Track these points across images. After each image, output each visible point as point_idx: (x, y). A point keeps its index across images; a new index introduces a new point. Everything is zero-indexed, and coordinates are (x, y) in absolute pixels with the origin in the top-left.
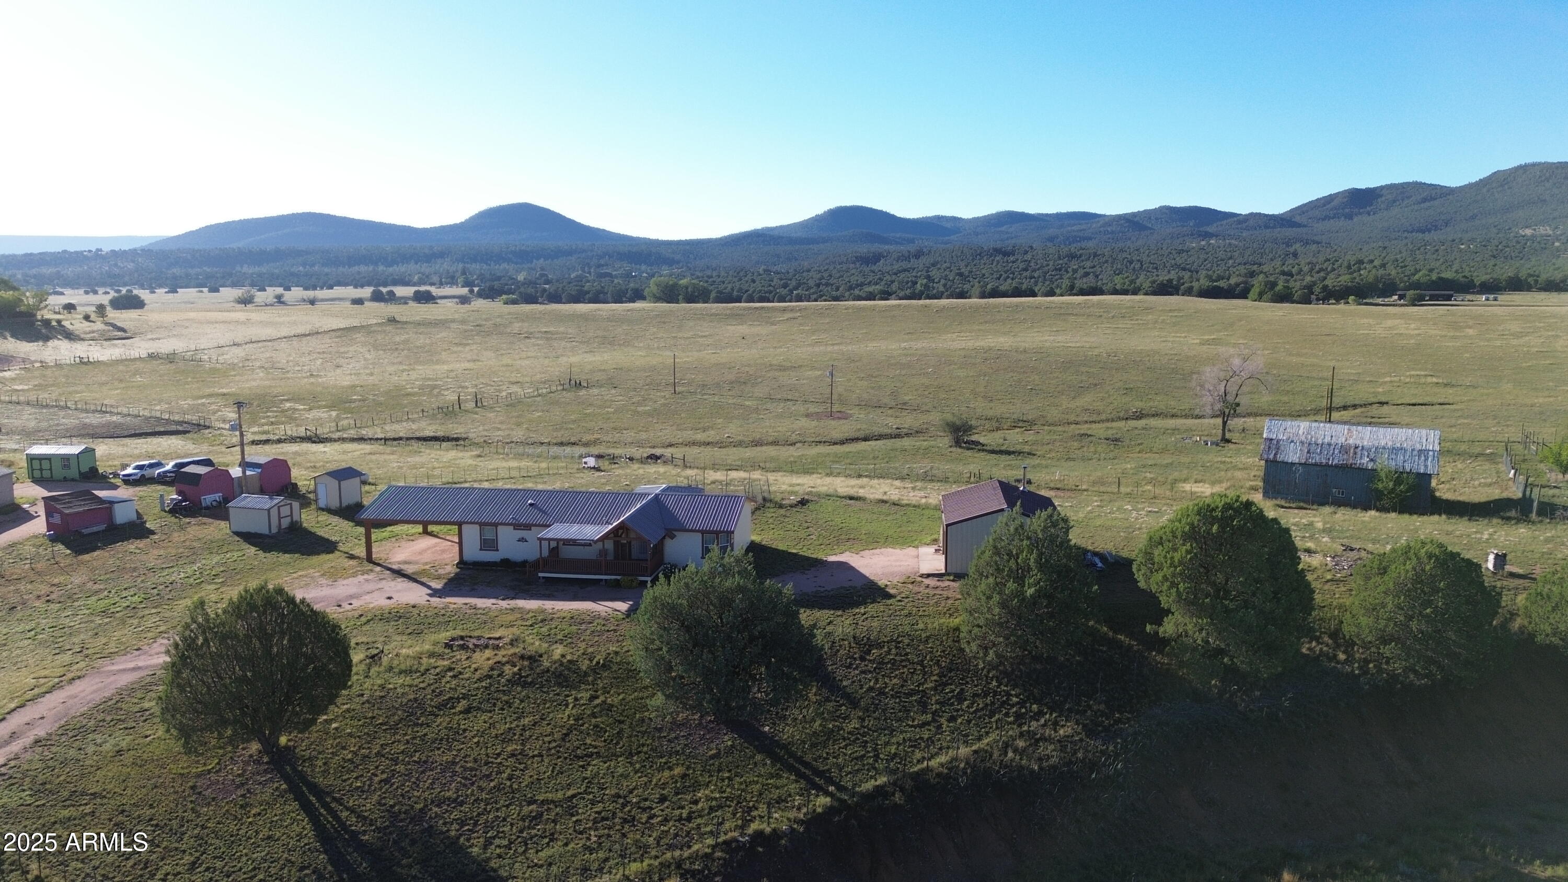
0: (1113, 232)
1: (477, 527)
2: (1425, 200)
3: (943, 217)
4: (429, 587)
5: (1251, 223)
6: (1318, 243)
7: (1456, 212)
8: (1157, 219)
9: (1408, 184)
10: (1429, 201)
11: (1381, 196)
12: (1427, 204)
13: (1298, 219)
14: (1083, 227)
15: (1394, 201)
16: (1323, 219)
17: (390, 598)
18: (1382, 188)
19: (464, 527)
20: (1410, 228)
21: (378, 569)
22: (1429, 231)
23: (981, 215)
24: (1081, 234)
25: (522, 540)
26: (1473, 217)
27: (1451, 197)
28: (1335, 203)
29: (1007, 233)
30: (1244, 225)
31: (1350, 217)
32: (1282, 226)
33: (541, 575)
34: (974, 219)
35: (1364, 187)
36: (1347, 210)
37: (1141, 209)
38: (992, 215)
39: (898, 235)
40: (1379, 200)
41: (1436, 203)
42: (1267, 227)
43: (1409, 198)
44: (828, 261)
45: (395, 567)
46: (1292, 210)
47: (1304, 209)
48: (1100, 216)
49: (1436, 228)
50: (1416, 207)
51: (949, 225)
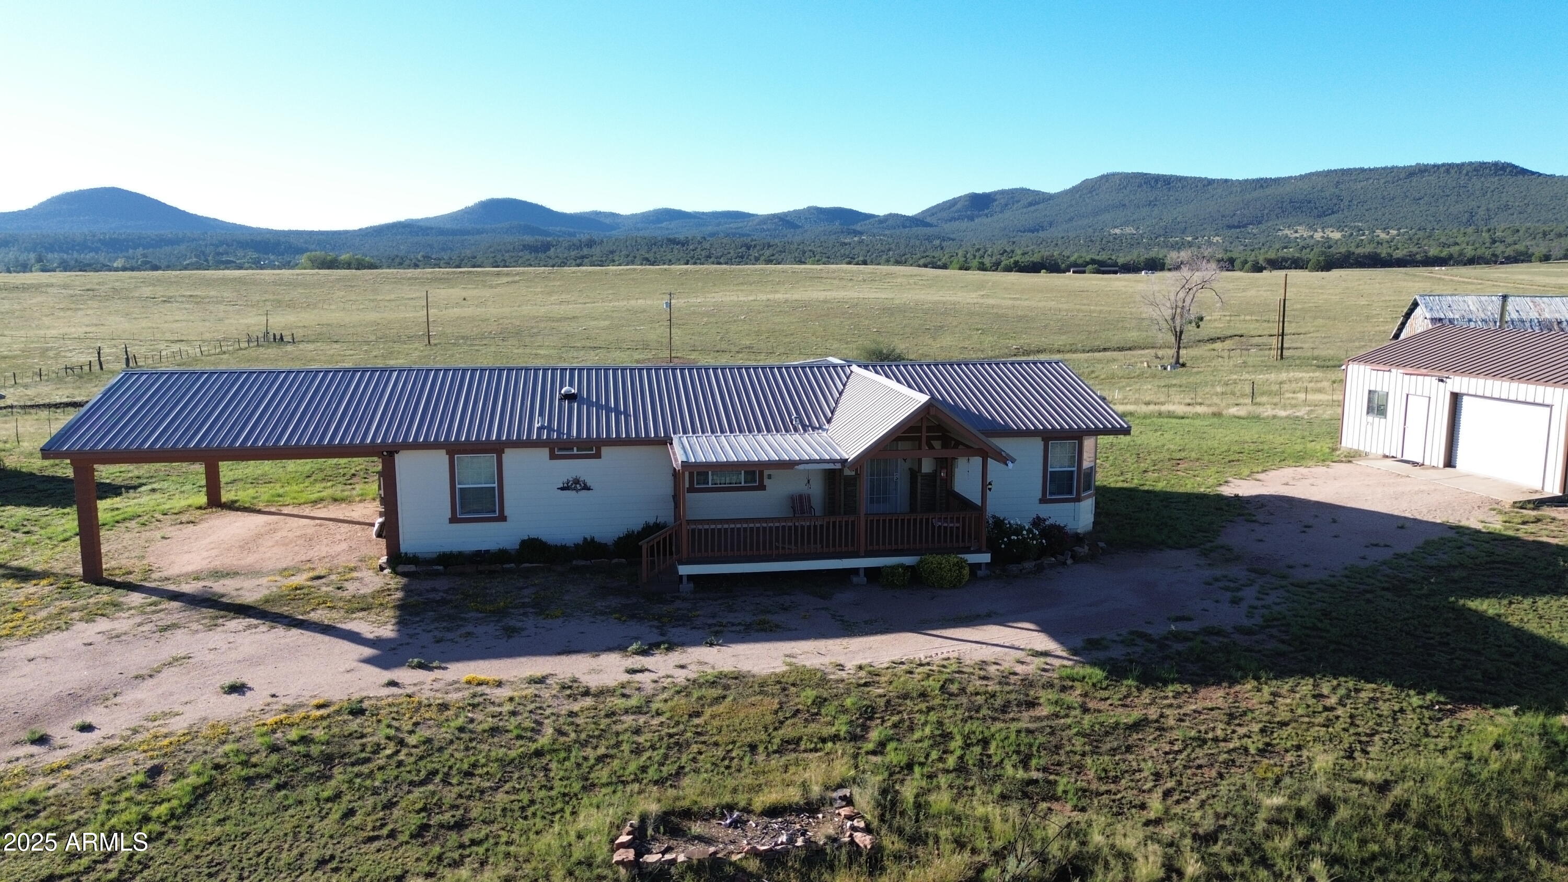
0: (768, 230)
1: (441, 457)
2: (1030, 204)
3: (600, 212)
4: (354, 637)
5: (890, 222)
6: (953, 240)
7: (1056, 215)
8: (806, 219)
9: (1016, 190)
10: (1034, 205)
11: (996, 200)
12: (1032, 208)
13: (928, 220)
14: (740, 225)
15: (1006, 205)
16: (950, 221)
17: (237, 689)
18: (996, 193)
19: (403, 460)
20: (1022, 229)
21: (136, 598)
22: (1038, 231)
23: (639, 212)
24: (740, 231)
25: (576, 485)
26: (1071, 219)
27: (1051, 202)
28: (959, 206)
29: (667, 229)
30: (884, 225)
31: (971, 219)
32: (917, 225)
33: (685, 570)
34: (633, 215)
35: (981, 192)
36: (969, 213)
37: (792, 209)
38: (650, 212)
39: (558, 229)
40: (995, 204)
41: (1041, 206)
42: (904, 227)
43: (1018, 201)
44: (492, 250)
45: (187, 588)
46: (923, 212)
47: (934, 211)
48: (753, 215)
49: (1043, 228)
50: (1025, 210)
51: (608, 221)
